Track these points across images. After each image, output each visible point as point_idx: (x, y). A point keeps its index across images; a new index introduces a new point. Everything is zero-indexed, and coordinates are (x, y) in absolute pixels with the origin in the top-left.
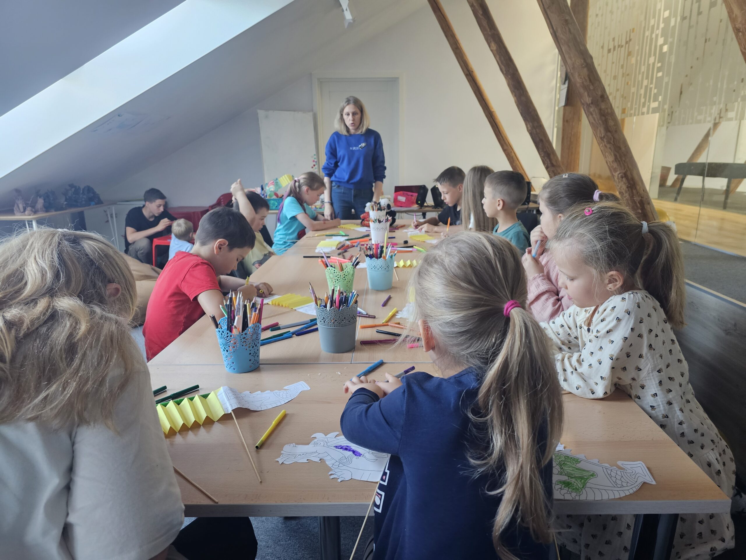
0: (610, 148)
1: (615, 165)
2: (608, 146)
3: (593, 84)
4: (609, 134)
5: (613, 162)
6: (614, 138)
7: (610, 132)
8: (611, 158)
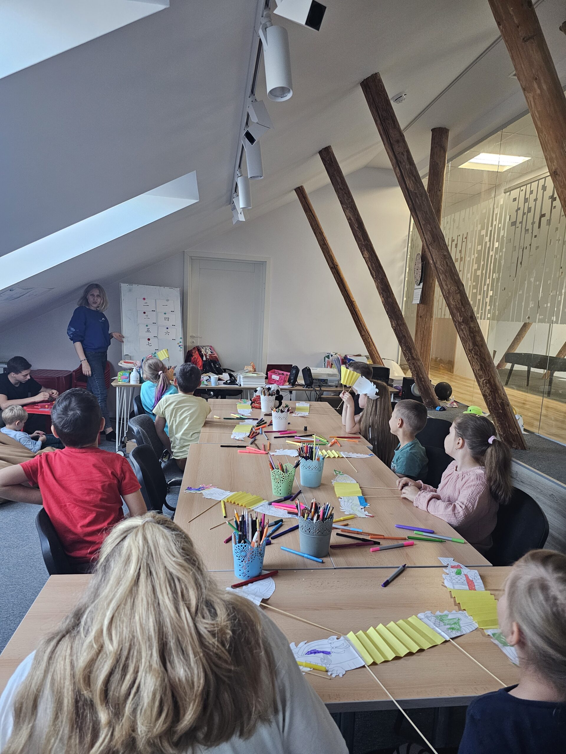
0: (477, 359)
1: (481, 373)
2: (476, 357)
3: (464, 308)
4: (477, 348)
5: (479, 370)
6: (480, 351)
7: (477, 346)
8: (478, 367)
